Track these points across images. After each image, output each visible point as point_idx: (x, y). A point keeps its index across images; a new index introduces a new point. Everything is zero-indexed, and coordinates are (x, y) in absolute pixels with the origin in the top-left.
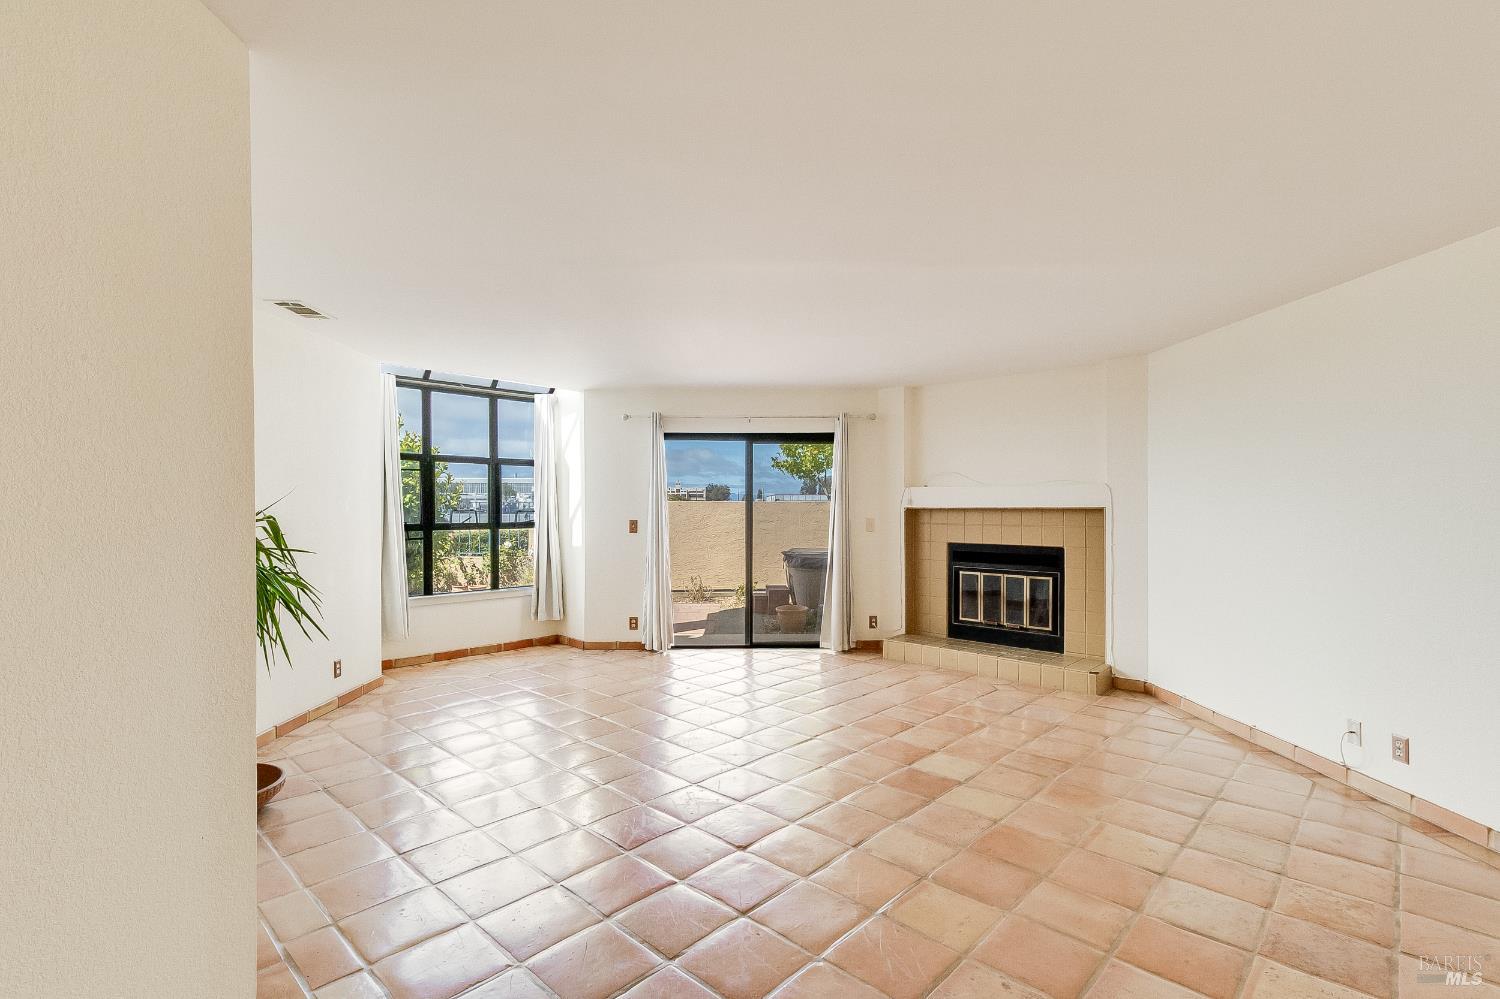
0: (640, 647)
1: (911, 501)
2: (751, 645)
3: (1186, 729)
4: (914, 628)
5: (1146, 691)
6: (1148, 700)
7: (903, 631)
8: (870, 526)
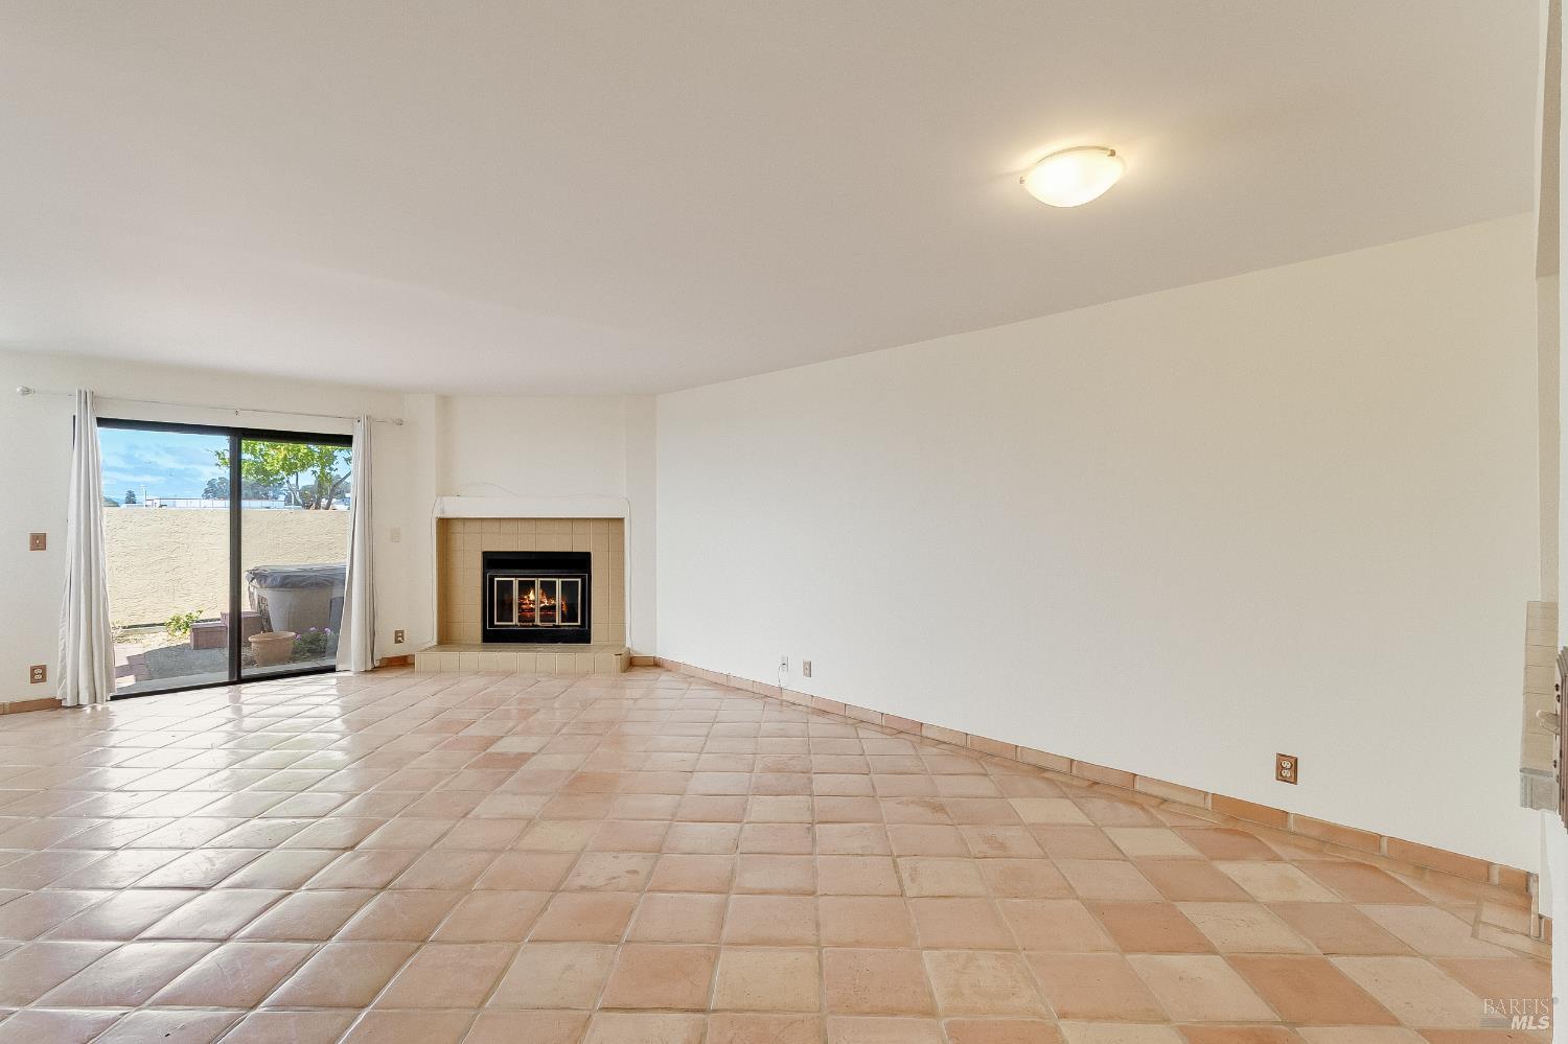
0: (54, 705)
1: (443, 512)
2: (238, 679)
3: (685, 686)
4: (446, 638)
5: (656, 664)
6: (658, 670)
7: (435, 642)
8: (396, 536)
